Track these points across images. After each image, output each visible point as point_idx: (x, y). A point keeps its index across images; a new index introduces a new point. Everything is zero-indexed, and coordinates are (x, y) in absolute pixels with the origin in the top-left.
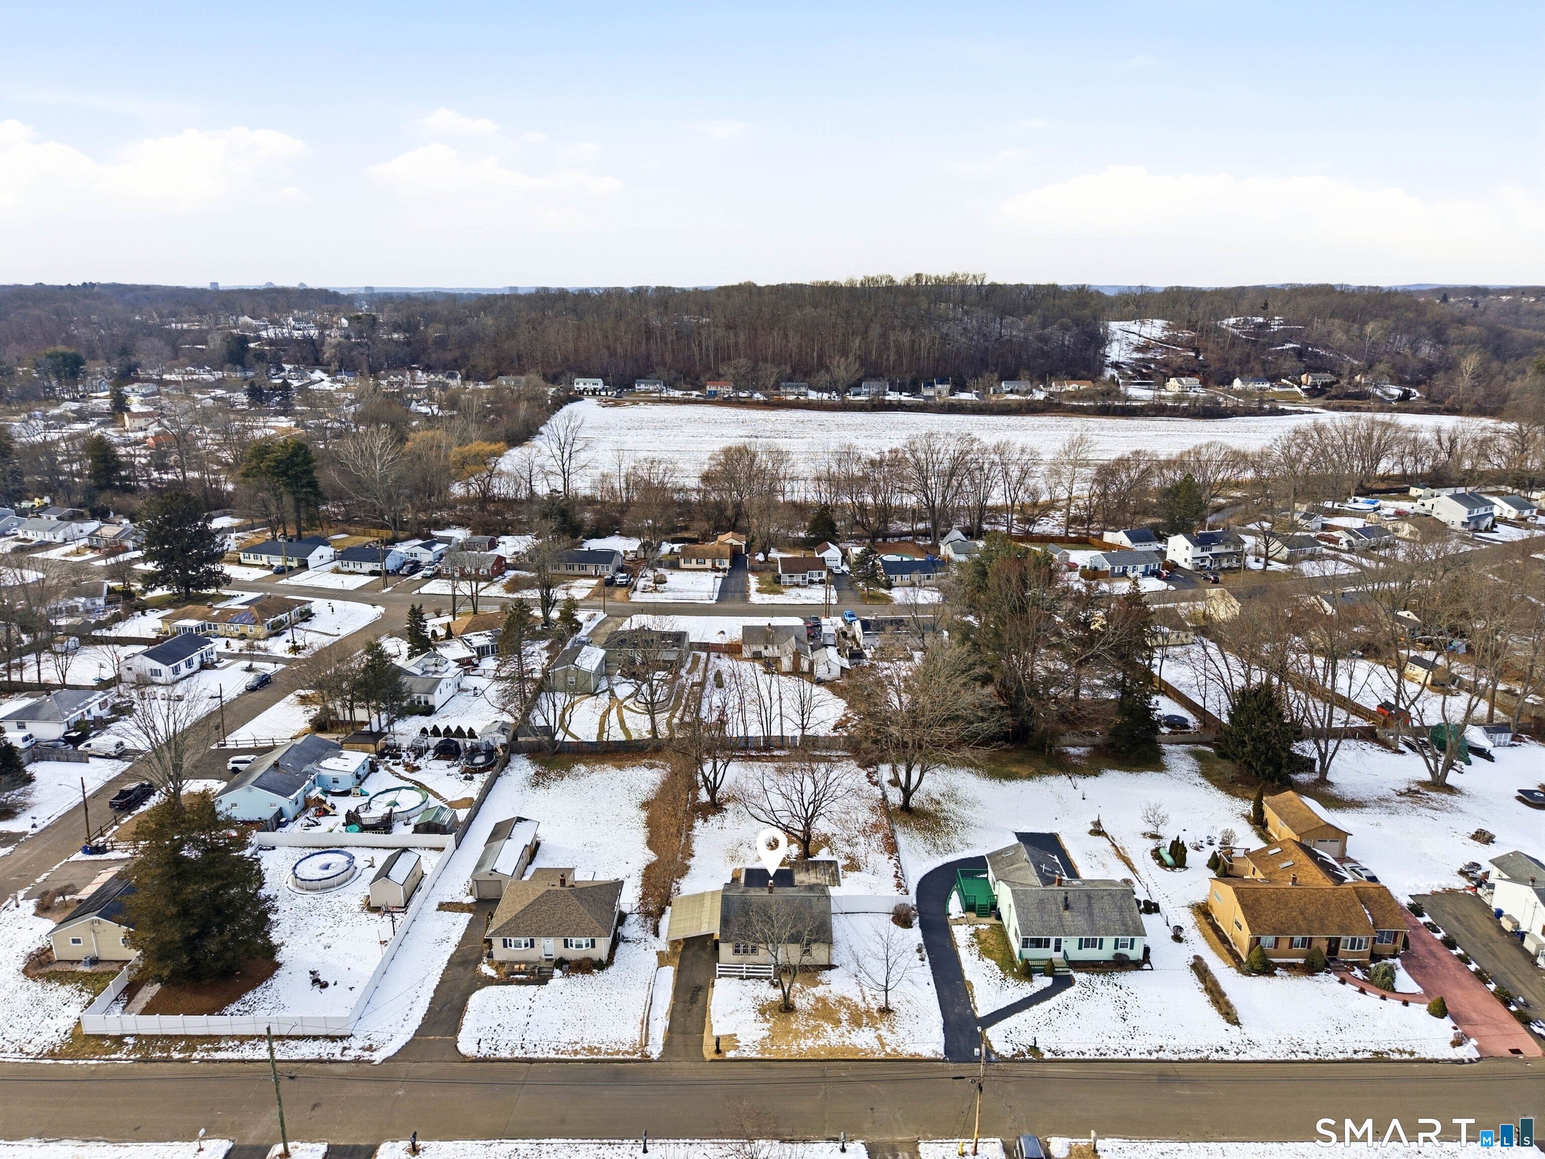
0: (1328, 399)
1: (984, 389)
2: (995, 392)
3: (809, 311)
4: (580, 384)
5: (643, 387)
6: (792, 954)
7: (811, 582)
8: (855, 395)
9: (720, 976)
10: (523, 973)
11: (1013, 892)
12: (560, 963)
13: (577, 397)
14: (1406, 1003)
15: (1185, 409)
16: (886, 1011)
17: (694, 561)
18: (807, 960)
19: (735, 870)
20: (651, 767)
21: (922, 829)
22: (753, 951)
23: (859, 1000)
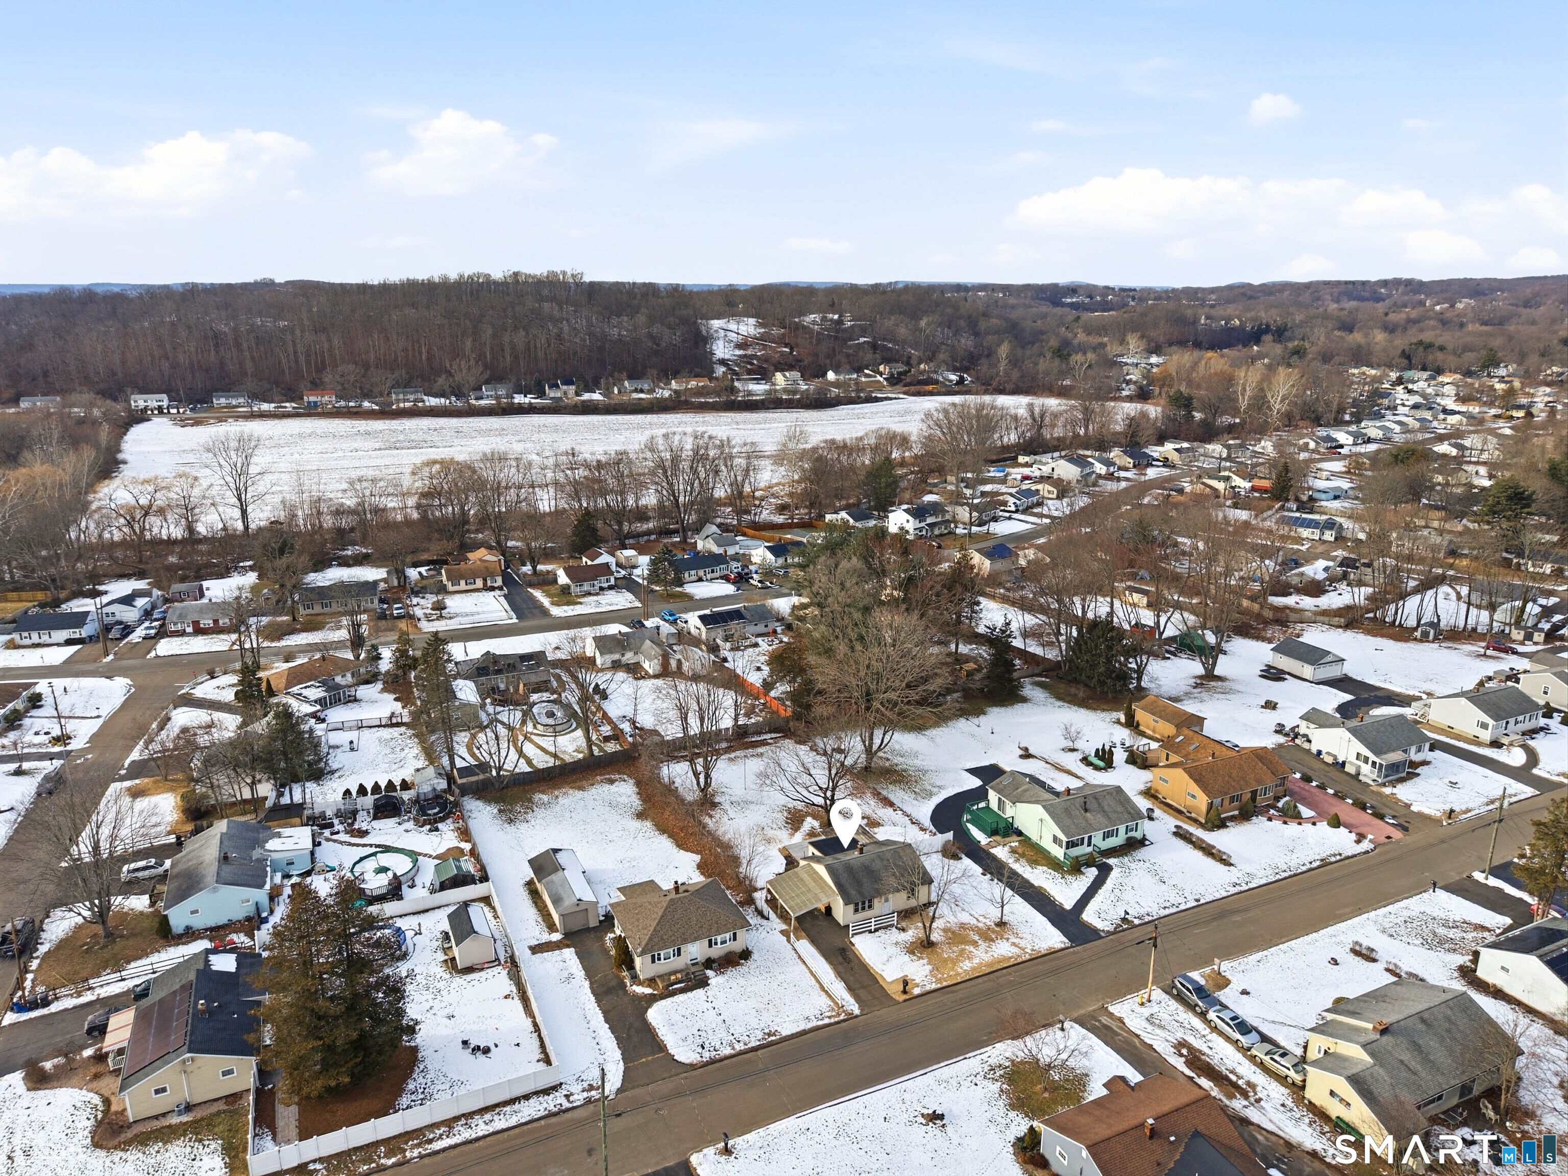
0: (905, 386)
1: (607, 389)
2: (620, 392)
3: (411, 312)
4: (139, 401)
5: (223, 401)
6: (899, 900)
7: (602, 589)
8: (477, 399)
9: (853, 935)
10: (680, 982)
11: (1044, 807)
12: (709, 963)
13: (141, 417)
14: (1314, 824)
15: (799, 400)
16: (1001, 924)
17: (463, 582)
18: (913, 903)
19: (780, 850)
20: (612, 782)
21: (894, 782)
22: (870, 907)
23: (975, 922)
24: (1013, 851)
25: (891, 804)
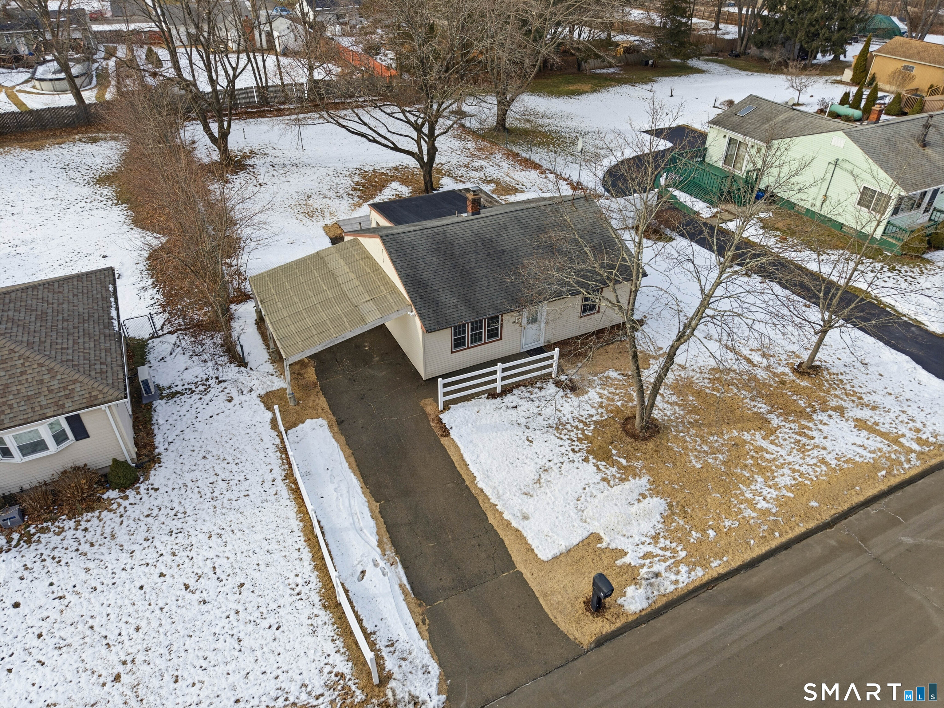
6: (563, 318)
18: (595, 322)
19: (326, 228)
20: (94, 140)
21: (540, 144)
22: (494, 334)
23: (744, 366)
24: (766, 226)
25: (536, 166)
